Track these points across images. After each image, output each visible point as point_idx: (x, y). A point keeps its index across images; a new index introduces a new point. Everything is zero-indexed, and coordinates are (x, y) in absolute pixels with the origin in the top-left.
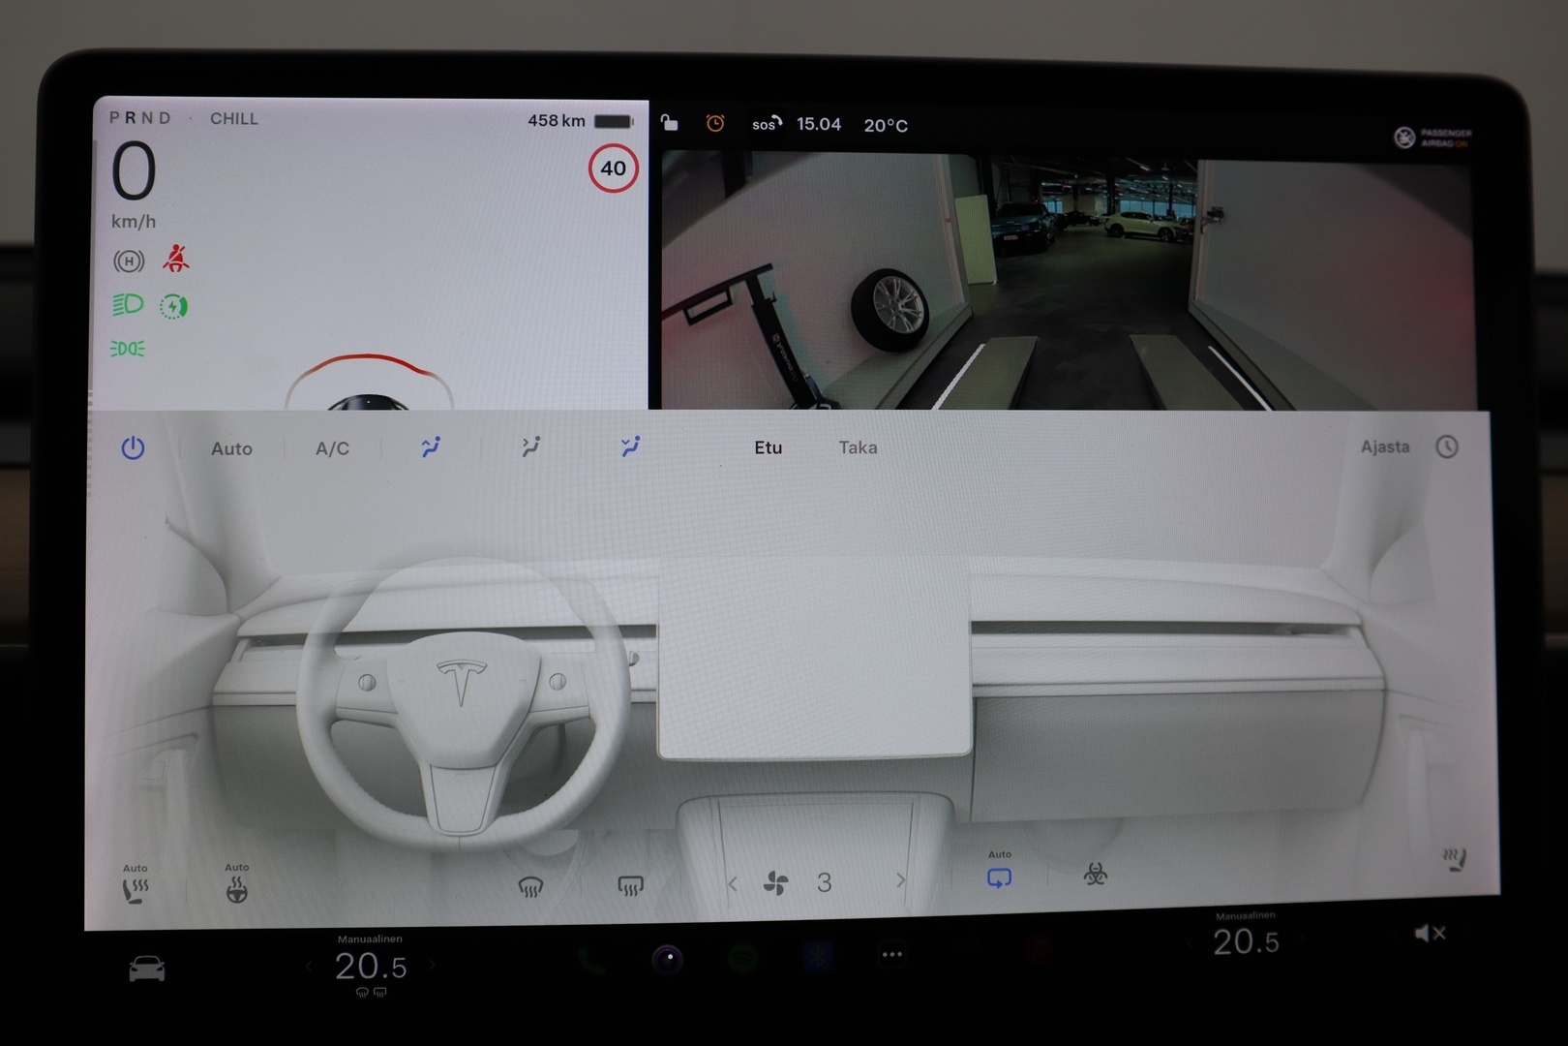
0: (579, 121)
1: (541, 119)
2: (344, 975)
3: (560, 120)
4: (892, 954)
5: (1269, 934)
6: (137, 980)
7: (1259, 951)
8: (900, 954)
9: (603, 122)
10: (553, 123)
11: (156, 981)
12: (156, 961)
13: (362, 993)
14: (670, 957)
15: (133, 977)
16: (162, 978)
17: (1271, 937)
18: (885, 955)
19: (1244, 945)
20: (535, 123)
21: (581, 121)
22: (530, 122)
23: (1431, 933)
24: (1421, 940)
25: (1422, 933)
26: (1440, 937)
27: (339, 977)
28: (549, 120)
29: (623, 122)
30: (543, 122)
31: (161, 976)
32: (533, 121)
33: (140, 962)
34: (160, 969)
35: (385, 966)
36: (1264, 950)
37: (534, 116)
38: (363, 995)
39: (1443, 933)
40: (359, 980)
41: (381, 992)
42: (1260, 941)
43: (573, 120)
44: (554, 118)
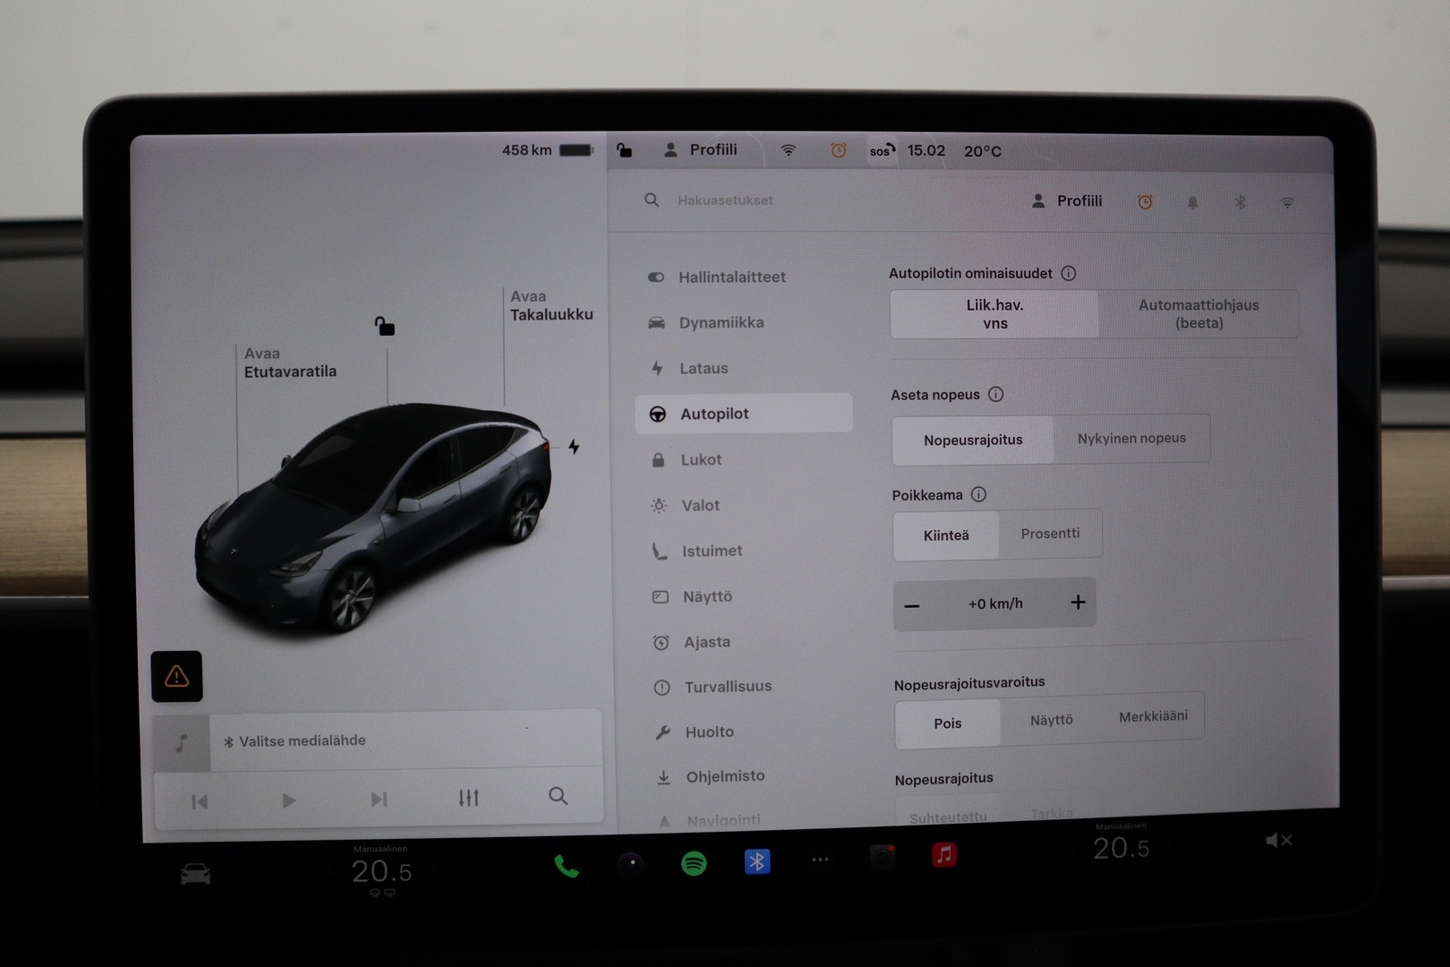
0: (547, 150)
1: (513, 149)
2: (359, 879)
3: (530, 150)
4: (820, 860)
5: (1141, 842)
6: (188, 884)
7: (1133, 855)
8: (827, 859)
9: (567, 150)
10: (524, 152)
11: (203, 884)
12: (202, 868)
13: (375, 894)
14: (633, 862)
15: (184, 881)
16: (208, 882)
17: (1143, 844)
18: (814, 860)
19: (1119, 851)
20: (508, 153)
21: (548, 150)
22: (504, 152)
23: (1280, 840)
24: (1271, 846)
25: (1272, 840)
26: (1287, 843)
27: (355, 880)
28: (520, 149)
29: (584, 150)
30: (515, 152)
31: (207, 880)
32: (507, 151)
33: (189, 868)
34: (206, 874)
35: (394, 871)
36: (1136, 855)
37: (508, 147)
38: (376, 895)
39: (1290, 840)
40: (372, 883)
41: (390, 893)
42: (1133, 847)
43: (541, 149)
44: (524, 148)
